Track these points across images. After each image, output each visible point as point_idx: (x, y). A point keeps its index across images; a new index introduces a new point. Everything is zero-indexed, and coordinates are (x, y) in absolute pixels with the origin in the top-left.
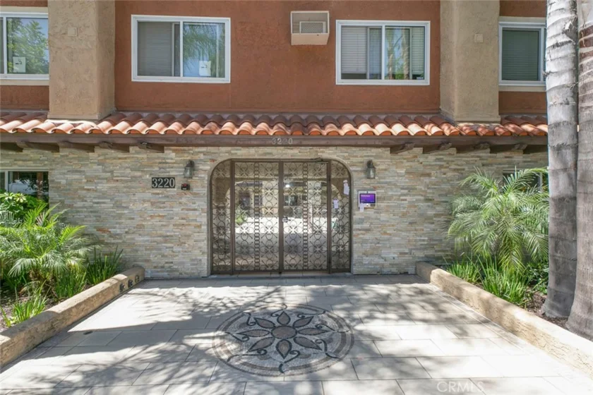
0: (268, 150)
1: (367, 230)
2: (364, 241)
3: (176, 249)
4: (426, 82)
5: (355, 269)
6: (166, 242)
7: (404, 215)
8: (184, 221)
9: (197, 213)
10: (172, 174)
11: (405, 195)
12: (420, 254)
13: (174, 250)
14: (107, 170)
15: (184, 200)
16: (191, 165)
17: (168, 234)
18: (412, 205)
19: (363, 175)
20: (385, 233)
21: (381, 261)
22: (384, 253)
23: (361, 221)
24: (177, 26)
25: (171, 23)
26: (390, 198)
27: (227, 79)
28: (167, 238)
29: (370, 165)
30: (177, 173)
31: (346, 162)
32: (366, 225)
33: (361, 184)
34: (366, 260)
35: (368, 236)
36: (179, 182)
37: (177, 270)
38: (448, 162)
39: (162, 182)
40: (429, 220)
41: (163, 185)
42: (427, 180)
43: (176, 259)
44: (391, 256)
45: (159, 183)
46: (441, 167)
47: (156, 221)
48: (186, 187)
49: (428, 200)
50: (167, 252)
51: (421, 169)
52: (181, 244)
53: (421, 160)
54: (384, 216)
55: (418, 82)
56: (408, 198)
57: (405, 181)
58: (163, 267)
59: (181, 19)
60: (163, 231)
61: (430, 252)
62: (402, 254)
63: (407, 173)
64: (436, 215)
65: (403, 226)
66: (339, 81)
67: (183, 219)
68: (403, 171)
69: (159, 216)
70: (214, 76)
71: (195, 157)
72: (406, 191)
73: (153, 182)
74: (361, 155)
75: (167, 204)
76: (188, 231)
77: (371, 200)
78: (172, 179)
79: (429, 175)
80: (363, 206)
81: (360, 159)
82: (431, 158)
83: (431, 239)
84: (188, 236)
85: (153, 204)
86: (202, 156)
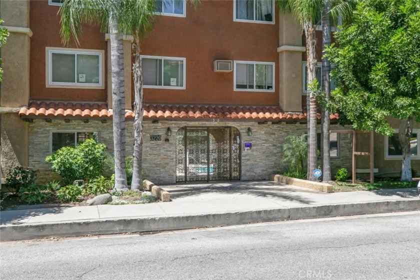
0: (204, 122)
1: (248, 160)
2: (247, 165)
3: (162, 170)
4: (273, 90)
5: (243, 178)
6: (157, 167)
7: (264, 152)
8: (165, 157)
9: (172, 153)
10: (160, 134)
11: (264, 143)
12: (271, 171)
13: (161, 170)
14: (129, 132)
15: (165, 146)
16: (169, 129)
17: (158, 163)
18: (267, 148)
19: (246, 134)
20: (256, 161)
21: (254, 174)
22: (255, 170)
23: (245, 156)
24: (161, 60)
25: (157, 60)
26: (258, 145)
27: (184, 88)
28: (158, 165)
29: (249, 130)
30: (162, 133)
31: (238, 128)
32: (248, 158)
33: (245, 139)
34: (248, 174)
35: (248, 163)
36: (163, 138)
37: (162, 180)
38: (282, 128)
39: (155, 138)
40: (275, 155)
41: (155, 139)
42: (273, 136)
43: (162, 175)
44: (258, 171)
45: (153, 138)
46: (279, 130)
47: (152, 157)
48: (167, 140)
49: (274, 145)
50: (158, 172)
51: (271, 131)
52: (164, 168)
53: (271, 127)
54: (255, 153)
55: (270, 91)
56: (265, 145)
57: (264, 137)
58: (155, 179)
59: (163, 58)
60: (155, 162)
61: (275, 170)
62: (263, 170)
63: (265, 133)
64: (278, 153)
65: (264, 157)
66: (235, 89)
67: (165, 155)
68: (263, 132)
69: (154, 154)
70: (177, 85)
71: (171, 126)
72: (264, 142)
73: (151, 138)
74: (245, 125)
75: (158, 148)
76: (167, 161)
77: (250, 146)
78: (160, 136)
79: (274, 134)
80: (246, 148)
81: (244, 127)
82: (275, 126)
83: (275, 164)
84: (167, 164)
85: (151, 148)
86: (173, 125)
